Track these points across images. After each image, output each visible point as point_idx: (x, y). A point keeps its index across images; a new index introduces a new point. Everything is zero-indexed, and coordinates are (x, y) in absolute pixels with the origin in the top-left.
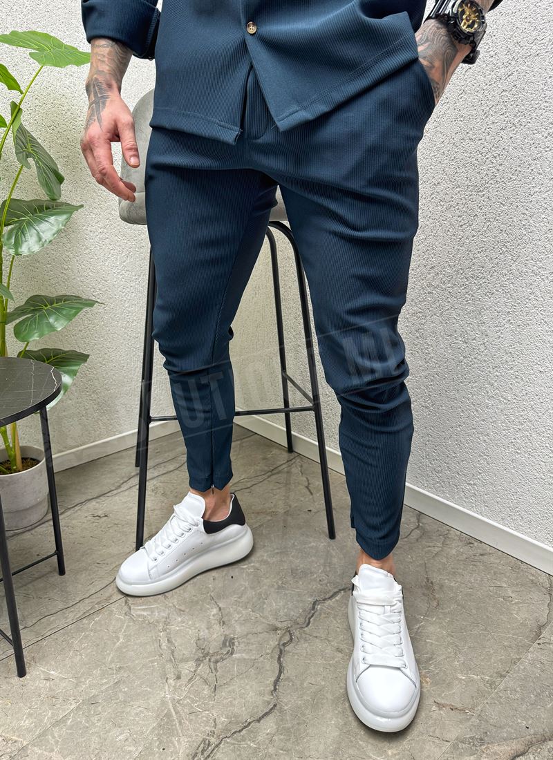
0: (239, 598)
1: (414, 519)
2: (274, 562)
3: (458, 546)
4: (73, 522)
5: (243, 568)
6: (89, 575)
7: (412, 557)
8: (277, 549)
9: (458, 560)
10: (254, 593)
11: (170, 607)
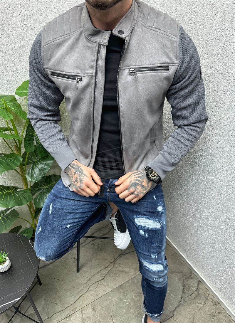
0: (121, 318)
1: (196, 285)
2: (136, 301)
3: (211, 305)
4: (68, 261)
5: (124, 301)
6: (71, 294)
7: (190, 308)
8: (139, 292)
9: (208, 314)
10: (126, 317)
11: (96, 318)
